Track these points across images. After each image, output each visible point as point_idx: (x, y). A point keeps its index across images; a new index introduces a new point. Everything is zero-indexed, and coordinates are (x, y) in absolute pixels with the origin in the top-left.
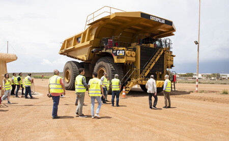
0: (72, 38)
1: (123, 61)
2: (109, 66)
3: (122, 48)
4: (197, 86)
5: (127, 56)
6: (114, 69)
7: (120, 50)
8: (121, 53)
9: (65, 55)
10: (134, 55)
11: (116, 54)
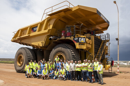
0: (28, 27)
1: (84, 47)
2: (69, 51)
3: (84, 36)
4: (118, 69)
5: (87, 43)
6: (74, 55)
7: (81, 38)
8: (83, 40)
9: (17, 42)
10: (91, 43)
11: (78, 41)
